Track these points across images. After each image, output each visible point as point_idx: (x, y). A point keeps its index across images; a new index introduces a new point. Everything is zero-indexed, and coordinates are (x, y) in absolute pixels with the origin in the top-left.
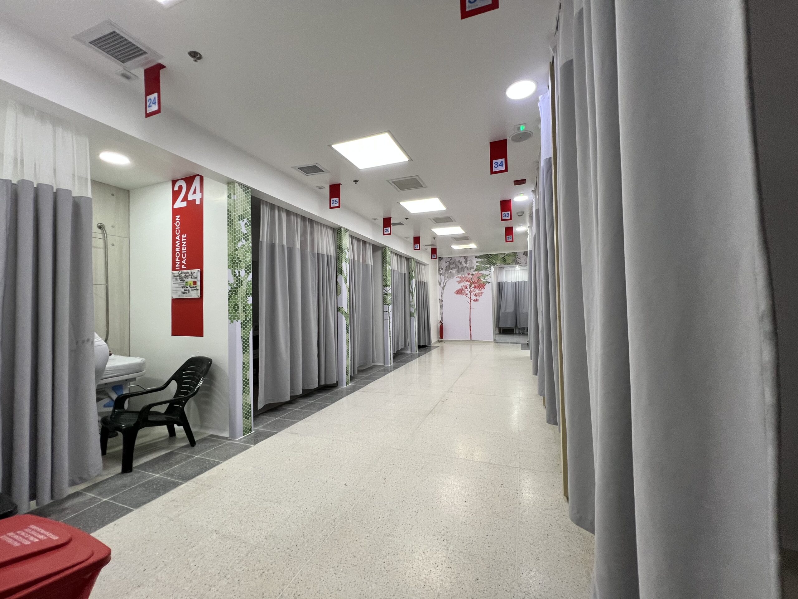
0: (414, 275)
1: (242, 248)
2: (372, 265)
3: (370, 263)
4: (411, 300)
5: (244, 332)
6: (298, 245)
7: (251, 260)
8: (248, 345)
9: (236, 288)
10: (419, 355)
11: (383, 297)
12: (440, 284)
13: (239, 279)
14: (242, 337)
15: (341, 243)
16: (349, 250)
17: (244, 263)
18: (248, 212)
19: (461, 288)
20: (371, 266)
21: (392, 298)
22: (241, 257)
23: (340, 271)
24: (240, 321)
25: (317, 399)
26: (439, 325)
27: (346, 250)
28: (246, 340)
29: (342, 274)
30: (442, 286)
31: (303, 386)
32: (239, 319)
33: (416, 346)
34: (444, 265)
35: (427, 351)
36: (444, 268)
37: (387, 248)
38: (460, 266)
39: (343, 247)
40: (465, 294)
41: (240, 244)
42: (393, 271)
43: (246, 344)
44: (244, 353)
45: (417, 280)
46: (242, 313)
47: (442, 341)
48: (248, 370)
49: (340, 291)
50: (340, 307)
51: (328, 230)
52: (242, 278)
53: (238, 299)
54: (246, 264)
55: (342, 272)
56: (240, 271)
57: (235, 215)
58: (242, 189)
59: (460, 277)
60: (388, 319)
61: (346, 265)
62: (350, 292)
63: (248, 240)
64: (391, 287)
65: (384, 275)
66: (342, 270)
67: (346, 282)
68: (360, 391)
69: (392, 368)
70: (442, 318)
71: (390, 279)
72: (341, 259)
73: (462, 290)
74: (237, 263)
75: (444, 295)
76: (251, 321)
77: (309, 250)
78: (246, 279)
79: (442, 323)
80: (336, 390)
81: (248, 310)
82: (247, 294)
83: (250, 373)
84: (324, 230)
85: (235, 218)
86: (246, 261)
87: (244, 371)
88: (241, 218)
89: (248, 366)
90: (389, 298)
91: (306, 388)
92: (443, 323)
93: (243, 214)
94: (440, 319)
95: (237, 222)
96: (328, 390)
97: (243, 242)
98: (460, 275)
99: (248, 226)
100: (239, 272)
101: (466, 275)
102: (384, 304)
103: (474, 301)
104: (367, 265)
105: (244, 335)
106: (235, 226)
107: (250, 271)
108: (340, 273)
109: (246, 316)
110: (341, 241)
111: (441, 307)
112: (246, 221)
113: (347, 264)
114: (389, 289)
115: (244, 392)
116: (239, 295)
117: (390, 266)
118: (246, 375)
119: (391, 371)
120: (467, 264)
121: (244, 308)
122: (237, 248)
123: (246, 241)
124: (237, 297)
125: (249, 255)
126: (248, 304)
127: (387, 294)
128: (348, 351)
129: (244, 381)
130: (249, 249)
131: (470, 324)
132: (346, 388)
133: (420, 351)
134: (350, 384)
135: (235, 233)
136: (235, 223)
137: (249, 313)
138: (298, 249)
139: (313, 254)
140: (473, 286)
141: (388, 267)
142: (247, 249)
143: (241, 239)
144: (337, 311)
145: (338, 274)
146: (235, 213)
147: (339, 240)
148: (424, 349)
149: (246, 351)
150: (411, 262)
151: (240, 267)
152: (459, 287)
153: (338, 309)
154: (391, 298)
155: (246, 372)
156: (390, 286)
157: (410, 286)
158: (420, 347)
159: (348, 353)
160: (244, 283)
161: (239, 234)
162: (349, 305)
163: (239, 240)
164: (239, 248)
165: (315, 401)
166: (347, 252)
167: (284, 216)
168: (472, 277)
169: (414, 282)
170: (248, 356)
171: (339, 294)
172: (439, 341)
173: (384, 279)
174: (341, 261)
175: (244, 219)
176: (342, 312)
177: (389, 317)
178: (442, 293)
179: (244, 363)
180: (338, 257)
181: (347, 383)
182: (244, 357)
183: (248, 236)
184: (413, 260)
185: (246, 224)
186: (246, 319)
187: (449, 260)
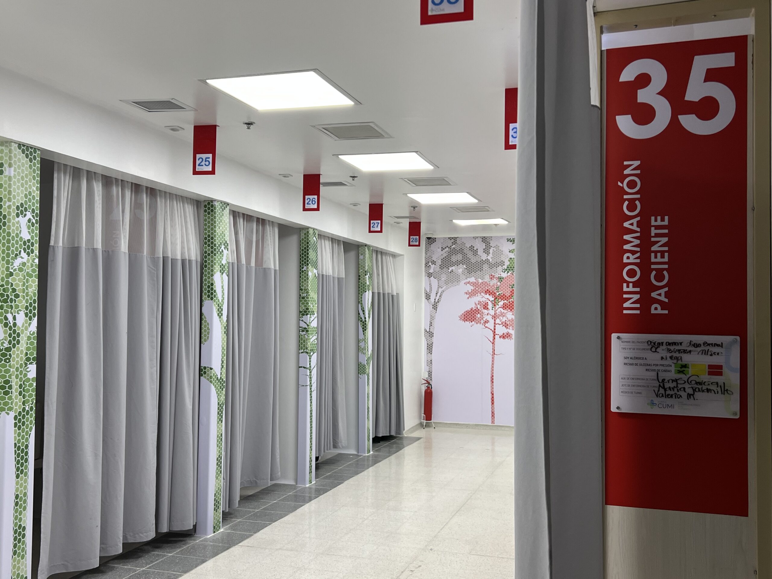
0: (368, 283)
1: (21, 270)
2: (277, 268)
3: (272, 267)
4: (361, 336)
5: (19, 435)
6: (124, 246)
7: (36, 292)
8: (26, 461)
9: (8, 349)
10: (376, 460)
11: (299, 336)
12: (428, 297)
13: (15, 331)
14: (15, 444)
15: (212, 233)
16: (229, 247)
17: (24, 298)
18: (34, 197)
19: (473, 306)
20: (275, 271)
21: (317, 339)
22: (19, 288)
23: (209, 291)
24: (12, 414)
25: (152, 562)
26: (424, 388)
27: (223, 247)
28: (23, 451)
29: (212, 299)
30: (432, 300)
31: (125, 537)
32: (11, 409)
33: (369, 440)
34: (438, 254)
35: (394, 449)
36: (439, 262)
37: (311, 231)
38: (473, 260)
39: (217, 242)
40: (482, 322)
41: (17, 263)
42: (322, 278)
43: (22, 458)
44: (18, 476)
45: (376, 291)
46: (16, 399)
47: (428, 426)
48: (25, 509)
49: (208, 333)
50: (205, 368)
51: (186, 205)
52: (19, 328)
53: (12, 370)
54: (27, 301)
55: (212, 294)
56: (16, 314)
57: (9, 207)
58: (23, 153)
59: (473, 284)
60: (309, 383)
61: (222, 279)
62: (228, 335)
63: (32, 252)
64: (316, 315)
65: (302, 290)
66: (212, 289)
67: (220, 315)
68: (242, 546)
69: (313, 491)
70: (430, 373)
71: (315, 297)
72: (212, 266)
73: (477, 311)
74: (11, 301)
75: (436, 323)
76: (33, 413)
77: (145, 254)
78: (26, 329)
79: (429, 383)
80: (191, 543)
81: (28, 390)
82: (28, 359)
83: (27, 514)
84: (177, 206)
85: (9, 213)
86: (27, 295)
87: (16, 511)
88: (21, 211)
89: (25, 502)
90: (313, 339)
91: (131, 540)
92: (433, 383)
93: (26, 201)
94: (427, 376)
95: (14, 219)
96: (176, 542)
97: (22, 258)
98: (472, 280)
99: (33, 225)
100: (14, 318)
101: (487, 279)
102: (300, 351)
103: (503, 337)
104: (266, 272)
105: (19, 441)
106: (9, 228)
107: (34, 314)
108: (209, 296)
109: (24, 403)
110: (213, 229)
111: (430, 348)
112: (29, 215)
113: (225, 276)
114: (312, 319)
115: (15, 553)
116: (12, 363)
117: (316, 268)
118: (20, 520)
119: (310, 500)
120: (488, 254)
121: (20, 386)
122: (12, 271)
123: (28, 254)
124: (10, 366)
125: (33, 281)
126: (28, 380)
127: (307, 331)
128: (219, 459)
129: (15, 532)
130: (34, 271)
131: (492, 388)
132: (213, 540)
133: (377, 451)
134: (222, 530)
135: (9, 241)
136: (9, 222)
137: (31, 395)
138: (125, 253)
139: (154, 260)
140: (501, 303)
141: (312, 272)
142: (30, 271)
143: (20, 251)
144: (200, 375)
145: (204, 297)
146: (11, 203)
147: (209, 227)
148: (387, 443)
149: (22, 472)
150: (364, 254)
151: (17, 307)
152: (470, 304)
153: (202, 371)
154: (315, 337)
155: (21, 513)
156: (316, 313)
157: (360, 305)
158: (377, 440)
159: (219, 465)
160: (23, 339)
161: (17, 242)
162: (225, 362)
163: (16, 255)
164: (15, 270)
165: (149, 568)
166: (225, 252)
167: (98, 188)
168: (499, 284)
169: (368, 296)
170: (26, 481)
171: (205, 341)
172: (421, 425)
173: (302, 298)
174: (212, 271)
175: (27, 213)
176: (211, 377)
177: (311, 381)
178: (432, 318)
179: (17, 497)
180: (206, 262)
181: (214, 527)
182: (17, 483)
183: (33, 245)
184: (367, 250)
185: (29, 221)
186: (24, 409)
187: (449, 243)
